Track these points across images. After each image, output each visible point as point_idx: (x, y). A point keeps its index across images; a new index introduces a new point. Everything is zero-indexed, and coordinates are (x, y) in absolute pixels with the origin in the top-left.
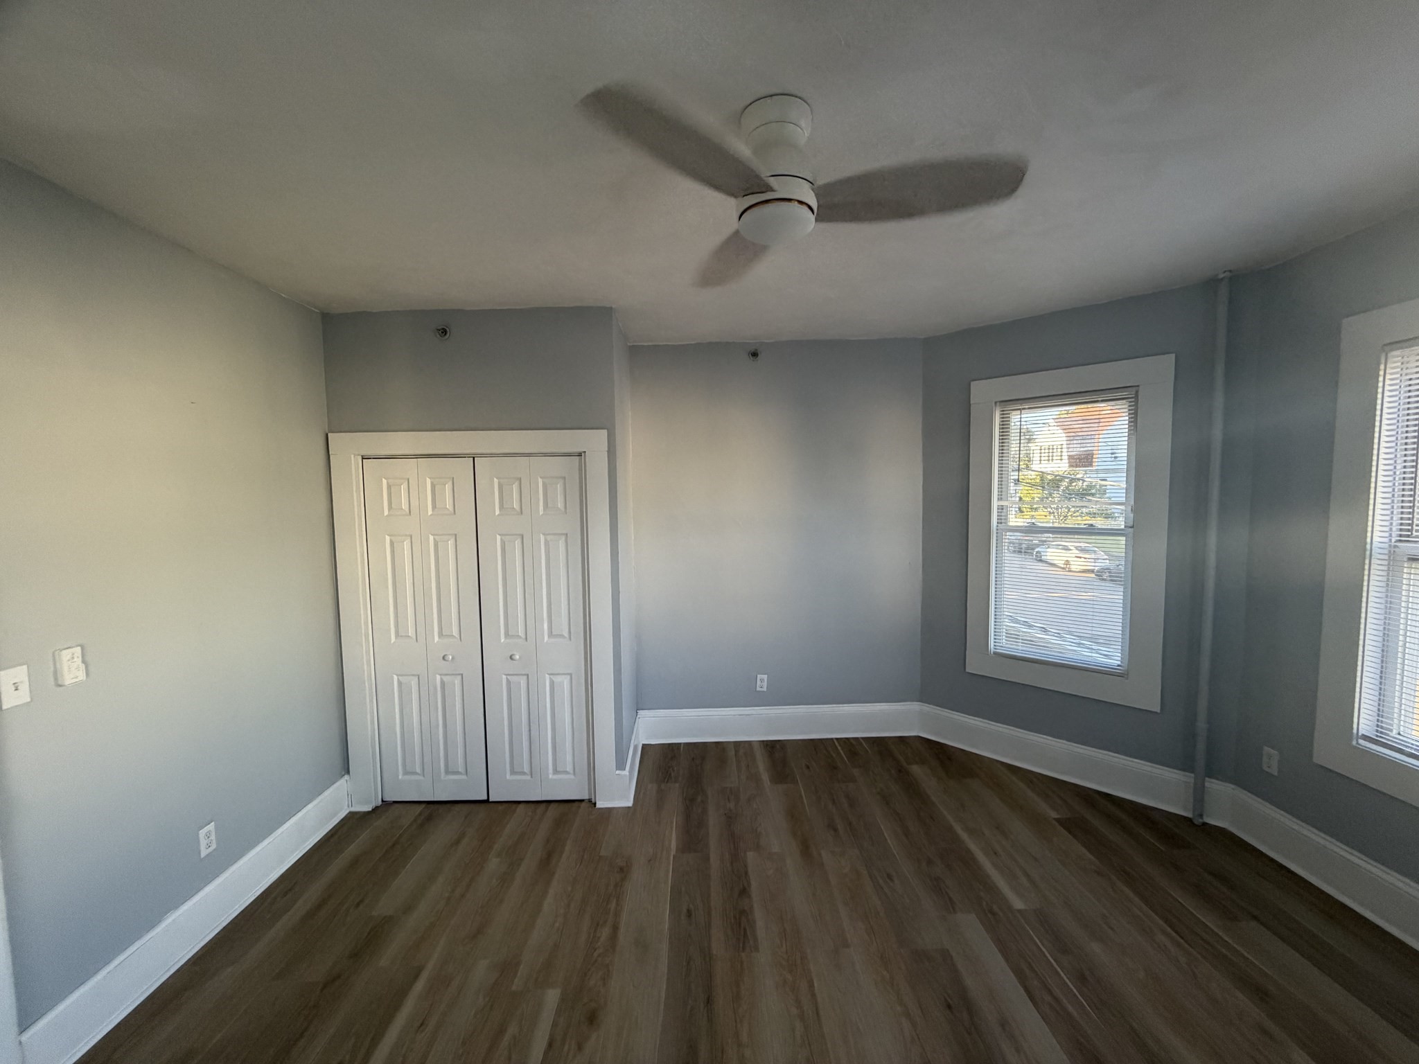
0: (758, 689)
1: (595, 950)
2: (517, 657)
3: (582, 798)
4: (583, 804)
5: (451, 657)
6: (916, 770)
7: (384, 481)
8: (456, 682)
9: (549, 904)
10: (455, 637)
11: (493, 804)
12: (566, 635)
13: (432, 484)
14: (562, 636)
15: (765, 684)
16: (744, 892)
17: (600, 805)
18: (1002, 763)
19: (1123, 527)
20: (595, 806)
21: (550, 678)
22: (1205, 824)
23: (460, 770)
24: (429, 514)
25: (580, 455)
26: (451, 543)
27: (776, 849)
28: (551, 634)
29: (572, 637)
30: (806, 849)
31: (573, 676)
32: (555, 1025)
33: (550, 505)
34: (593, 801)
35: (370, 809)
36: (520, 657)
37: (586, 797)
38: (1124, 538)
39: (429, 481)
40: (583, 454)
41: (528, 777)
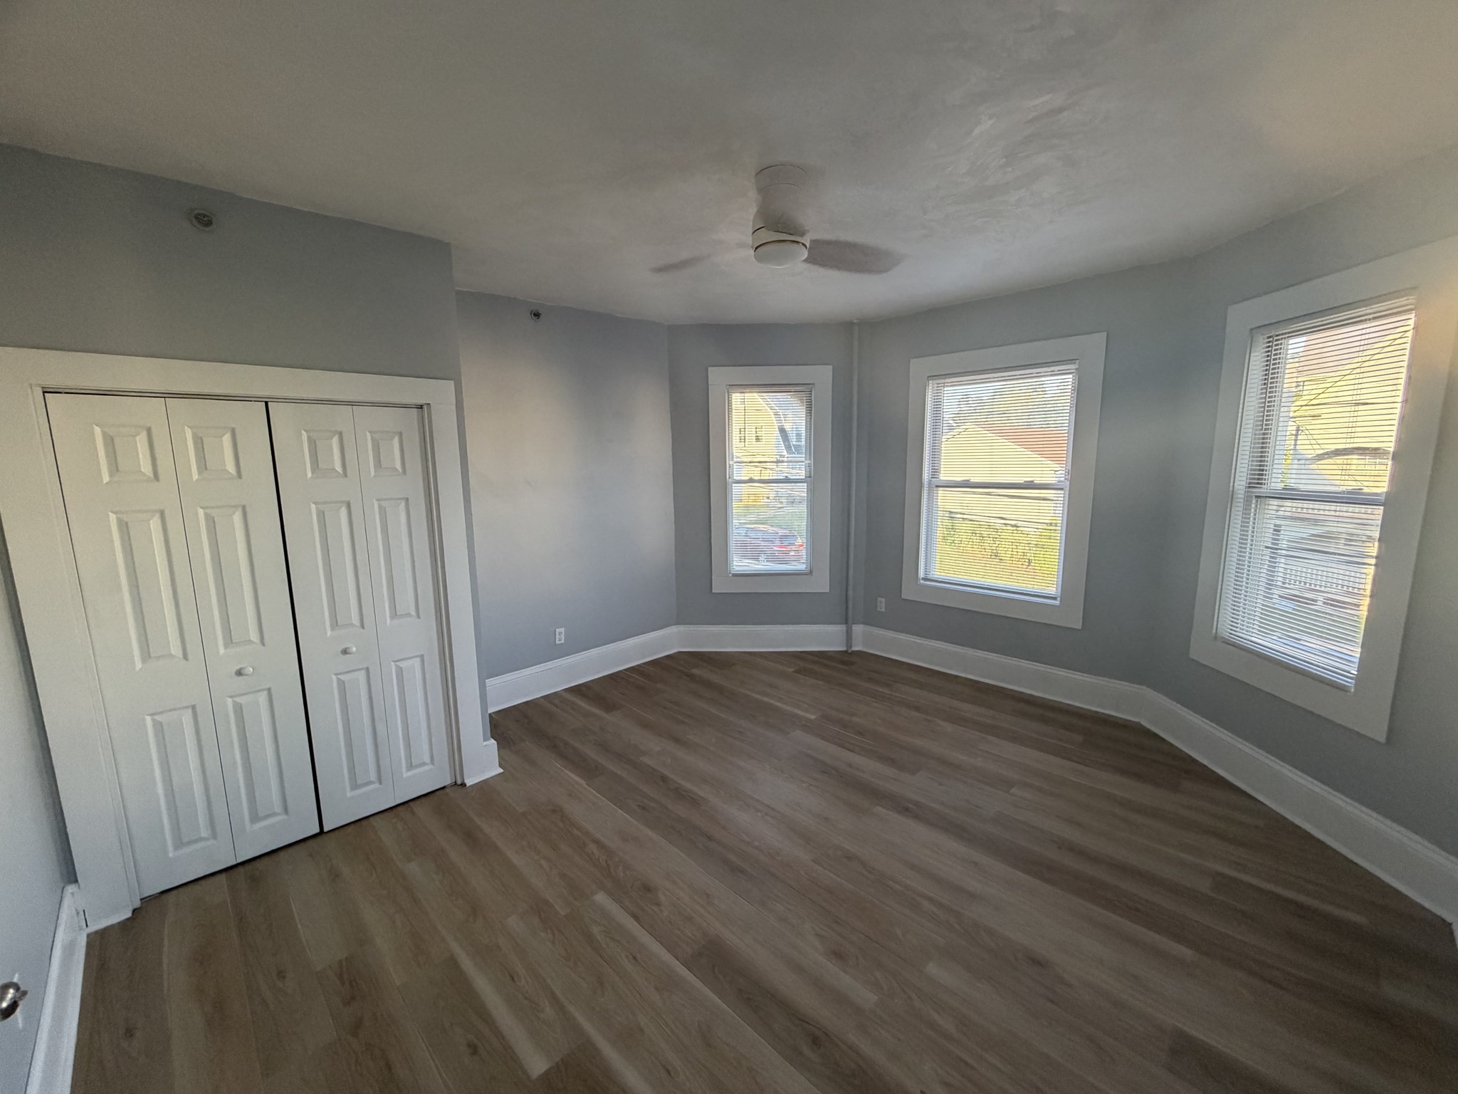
0: (557, 642)
1: (599, 860)
2: (354, 649)
3: (442, 786)
4: (447, 790)
5: (251, 669)
6: (695, 671)
7: (97, 430)
8: (260, 700)
9: (518, 860)
10: (253, 642)
11: (330, 834)
12: (413, 613)
13: (195, 437)
14: (409, 615)
15: (563, 636)
16: (664, 779)
17: (469, 782)
18: (744, 652)
19: (804, 477)
20: (465, 785)
21: (396, 665)
22: (853, 651)
23: (276, 811)
24: (194, 479)
25: (421, 407)
26: (237, 518)
27: (658, 749)
28: (394, 615)
29: (421, 614)
30: (677, 740)
31: (425, 658)
32: (626, 909)
33: (384, 464)
34: (459, 782)
35: (129, 915)
36: (357, 649)
37: (447, 781)
38: (806, 484)
39: (189, 434)
40: (425, 407)
41: (377, 785)
